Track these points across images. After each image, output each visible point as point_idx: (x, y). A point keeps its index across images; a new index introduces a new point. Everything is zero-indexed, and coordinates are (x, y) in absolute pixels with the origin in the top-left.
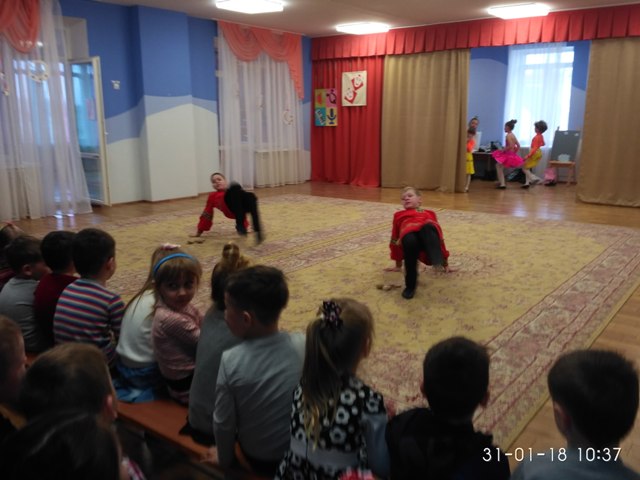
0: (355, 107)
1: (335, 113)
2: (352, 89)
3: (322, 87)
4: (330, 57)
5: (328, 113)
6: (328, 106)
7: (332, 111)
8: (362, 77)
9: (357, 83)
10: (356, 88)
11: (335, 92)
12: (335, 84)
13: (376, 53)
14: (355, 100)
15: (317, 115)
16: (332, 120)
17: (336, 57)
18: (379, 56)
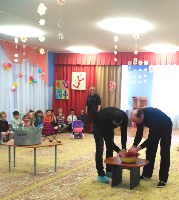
0: (79, 90)
1: (67, 93)
2: (77, 81)
3: (60, 79)
4: (65, 63)
5: (63, 92)
6: (63, 89)
7: (65, 92)
8: (83, 75)
9: (81, 78)
10: (80, 81)
11: (68, 82)
12: (67, 78)
13: (91, 64)
14: (79, 87)
15: (57, 93)
16: (65, 96)
17: (68, 64)
18: (92, 65)
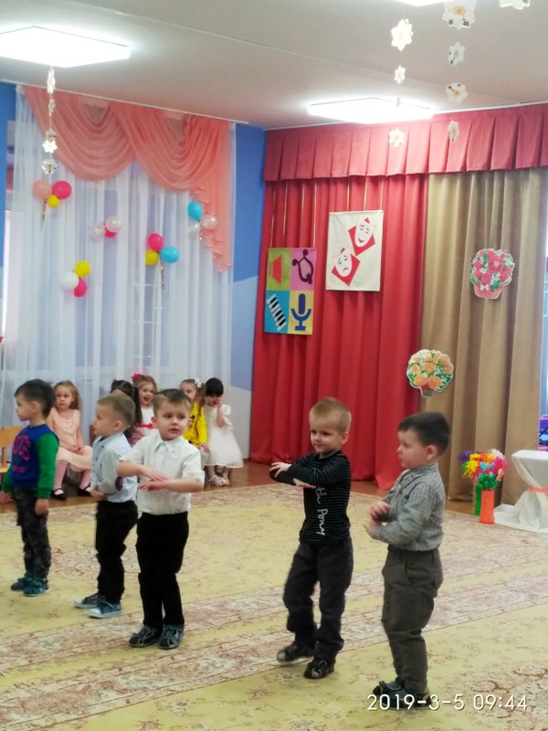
0: (355, 293)
1: (310, 304)
2: (350, 251)
3: (285, 245)
4: (304, 174)
5: (294, 304)
6: (294, 287)
7: (302, 298)
8: (372, 223)
9: (363, 237)
10: (358, 250)
11: (313, 256)
12: (309, 237)
13: (404, 170)
14: (355, 278)
15: (270, 306)
16: (301, 320)
17: (317, 175)
18: (413, 176)
